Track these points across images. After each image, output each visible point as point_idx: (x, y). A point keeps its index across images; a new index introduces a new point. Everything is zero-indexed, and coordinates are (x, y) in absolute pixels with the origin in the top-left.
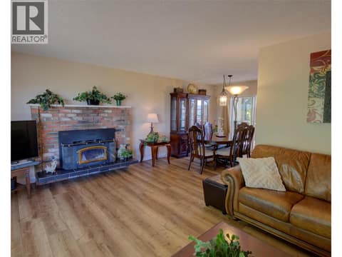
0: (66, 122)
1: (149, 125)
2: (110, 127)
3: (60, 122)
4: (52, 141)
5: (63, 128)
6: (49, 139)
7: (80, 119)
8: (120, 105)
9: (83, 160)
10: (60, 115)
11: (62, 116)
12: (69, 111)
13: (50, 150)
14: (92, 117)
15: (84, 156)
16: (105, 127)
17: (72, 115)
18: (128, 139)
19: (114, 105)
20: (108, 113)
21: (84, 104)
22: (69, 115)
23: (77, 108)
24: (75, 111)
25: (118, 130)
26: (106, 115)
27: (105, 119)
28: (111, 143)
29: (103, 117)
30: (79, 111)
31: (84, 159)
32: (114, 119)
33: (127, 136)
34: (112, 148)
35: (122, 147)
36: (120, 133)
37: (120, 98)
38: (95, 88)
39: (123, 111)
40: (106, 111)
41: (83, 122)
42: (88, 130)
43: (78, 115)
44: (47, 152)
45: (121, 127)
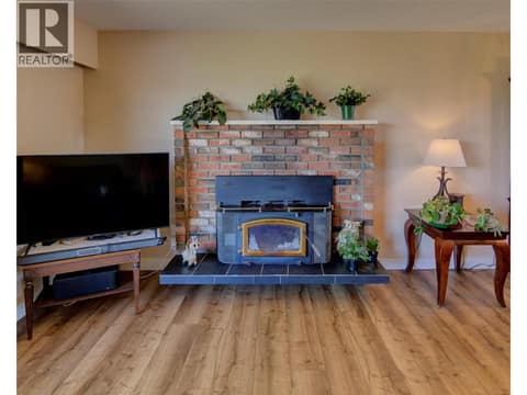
0: (230, 158)
1: (434, 171)
2: (323, 171)
3: (220, 158)
4: (206, 195)
5: (226, 169)
6: (202, 190)
7: (258, 151)
8: (350, 117)
9: (251, 248)
10: (221, 142)
11: (224, 145)
12: (237, 133)
13: (200, 213)
14: (282, 147)
15: (253, 239)
16: (310, 173)
17: (243, 143)
18: (369, 206)
19: (333, 118)
20: (318, 139)
21: (267, 118)
22: (237, 143)
23: (251, 128)
24: (248, 134)
25: (344, 182)
26: (315, 143)
27: (312, 152)
28: (317, 215)
29: (308, 149)
30: (254, 135)
31: (254, 247)
32: (334, 154)
33: (367, 199)
34: (321, 229)
35: (350, 227)
36: (349, 188)
37: (350, 101)
38: (292, 80)
39: (356, 133)
40: (313, 133)
41: (264, 158)
42: (275, 177)
43: (253, 141)
44: (197, 216)
45: (351, 173)
